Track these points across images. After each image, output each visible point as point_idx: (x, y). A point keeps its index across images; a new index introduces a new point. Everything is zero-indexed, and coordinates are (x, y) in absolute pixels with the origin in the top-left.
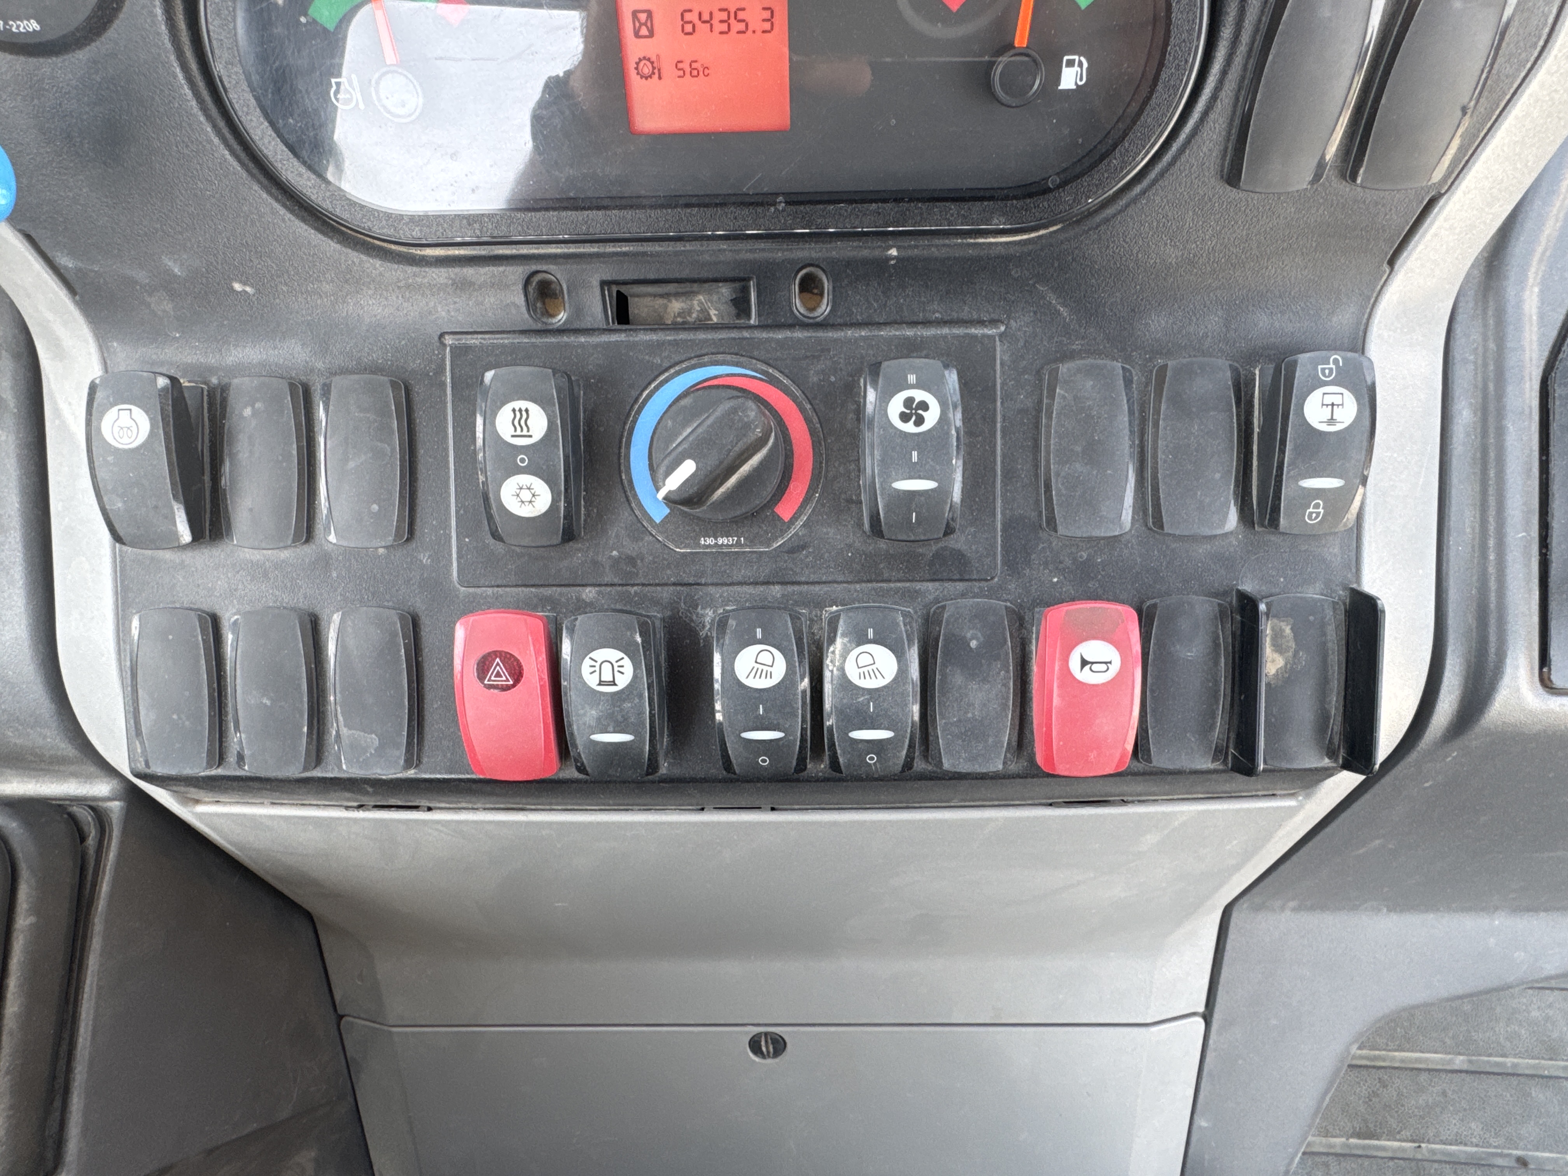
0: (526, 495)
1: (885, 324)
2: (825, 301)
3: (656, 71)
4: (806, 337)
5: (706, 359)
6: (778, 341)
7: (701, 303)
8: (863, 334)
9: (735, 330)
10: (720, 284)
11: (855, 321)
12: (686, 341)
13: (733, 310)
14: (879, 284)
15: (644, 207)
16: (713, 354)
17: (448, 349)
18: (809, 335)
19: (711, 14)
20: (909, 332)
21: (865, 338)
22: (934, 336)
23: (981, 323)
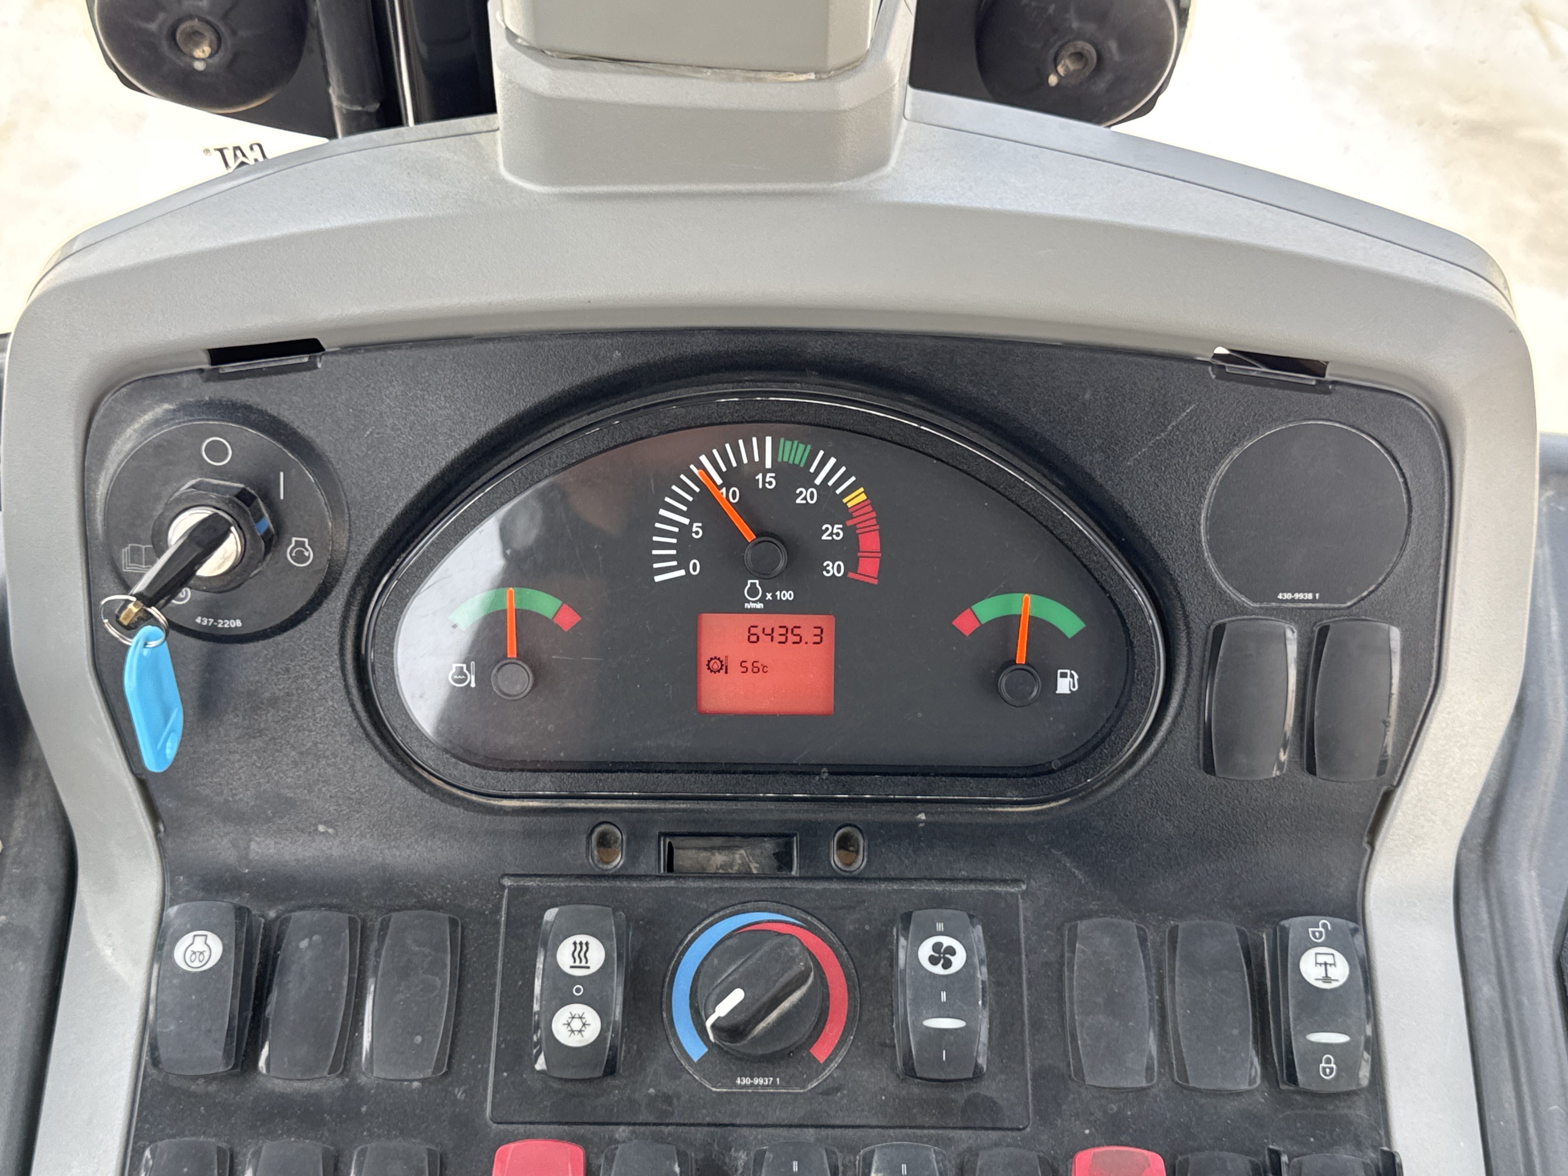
0: (577, 1024)
1: (916, 879)
2: (861, 857)
3: (724, 668)
4: (843, 889)
5: (749, 905)
6: (817, 892)
7: (742, 857)
8: (895, 887)
9: (777, 880)
10: (766, 839)
11: (888, 876)
12: (732, 889)
13: (775, 864)
14: (909, 844)
15: (707, 772)
16: (755, 901)
17: (506, 891)
18: (845, 887)
19: (773, 630)
20: (939, 888)
21: (897, 892)
22: (962, 892)
23: (1004, 881)
